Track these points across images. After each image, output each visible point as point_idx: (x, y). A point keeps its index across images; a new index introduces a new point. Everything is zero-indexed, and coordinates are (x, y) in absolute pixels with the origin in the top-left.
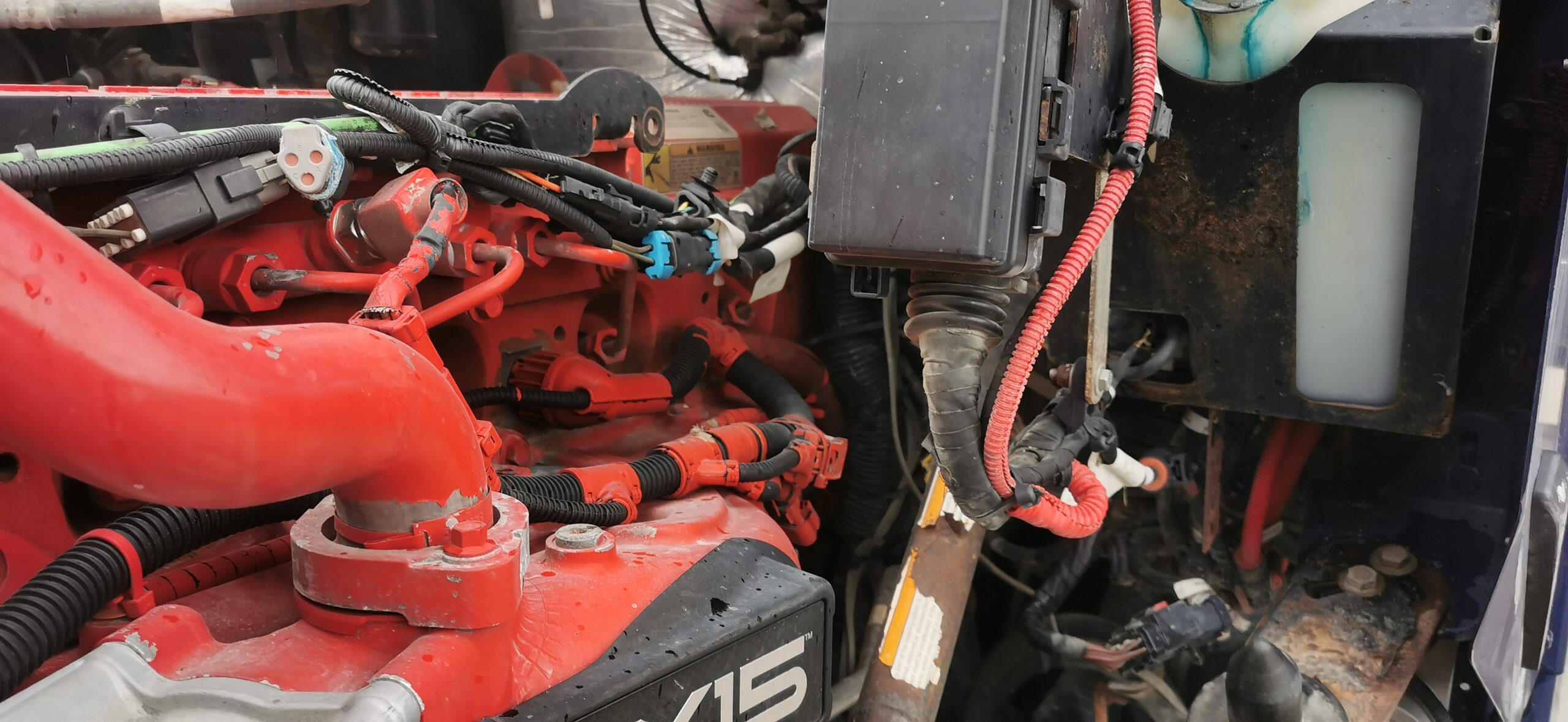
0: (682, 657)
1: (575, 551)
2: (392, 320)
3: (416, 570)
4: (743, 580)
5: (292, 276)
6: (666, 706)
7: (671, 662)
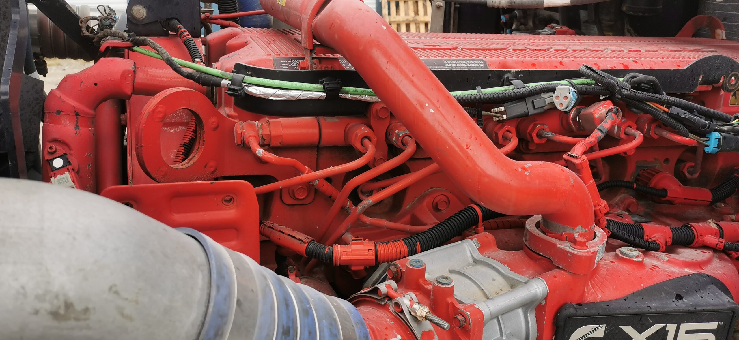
0: (653, 310)
1: (625, 257)
2: (577, 159)
3: (559, 248)
4: (696, 291)
5: (550, 135)
6: (642, 325)
7: (647, 310)
